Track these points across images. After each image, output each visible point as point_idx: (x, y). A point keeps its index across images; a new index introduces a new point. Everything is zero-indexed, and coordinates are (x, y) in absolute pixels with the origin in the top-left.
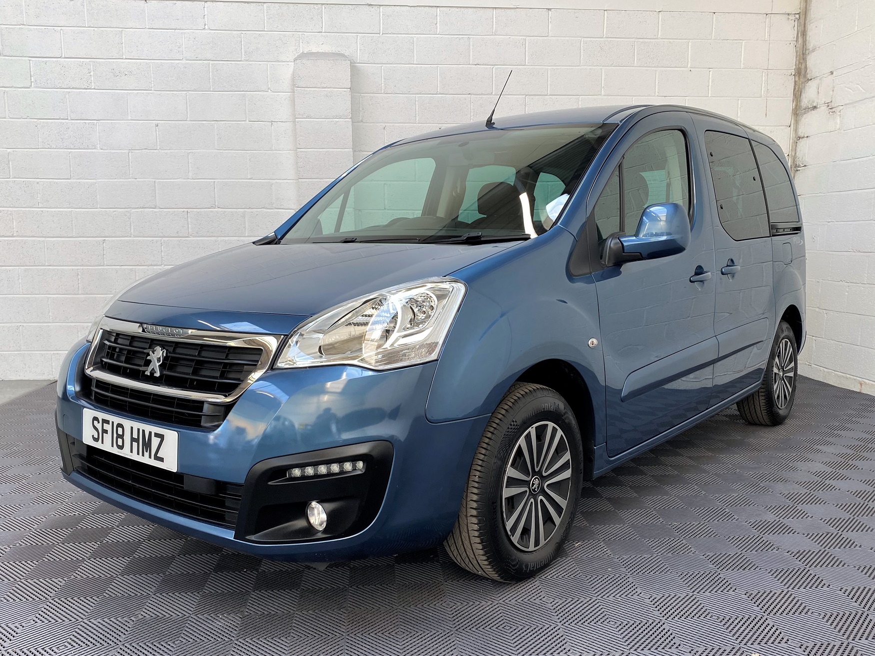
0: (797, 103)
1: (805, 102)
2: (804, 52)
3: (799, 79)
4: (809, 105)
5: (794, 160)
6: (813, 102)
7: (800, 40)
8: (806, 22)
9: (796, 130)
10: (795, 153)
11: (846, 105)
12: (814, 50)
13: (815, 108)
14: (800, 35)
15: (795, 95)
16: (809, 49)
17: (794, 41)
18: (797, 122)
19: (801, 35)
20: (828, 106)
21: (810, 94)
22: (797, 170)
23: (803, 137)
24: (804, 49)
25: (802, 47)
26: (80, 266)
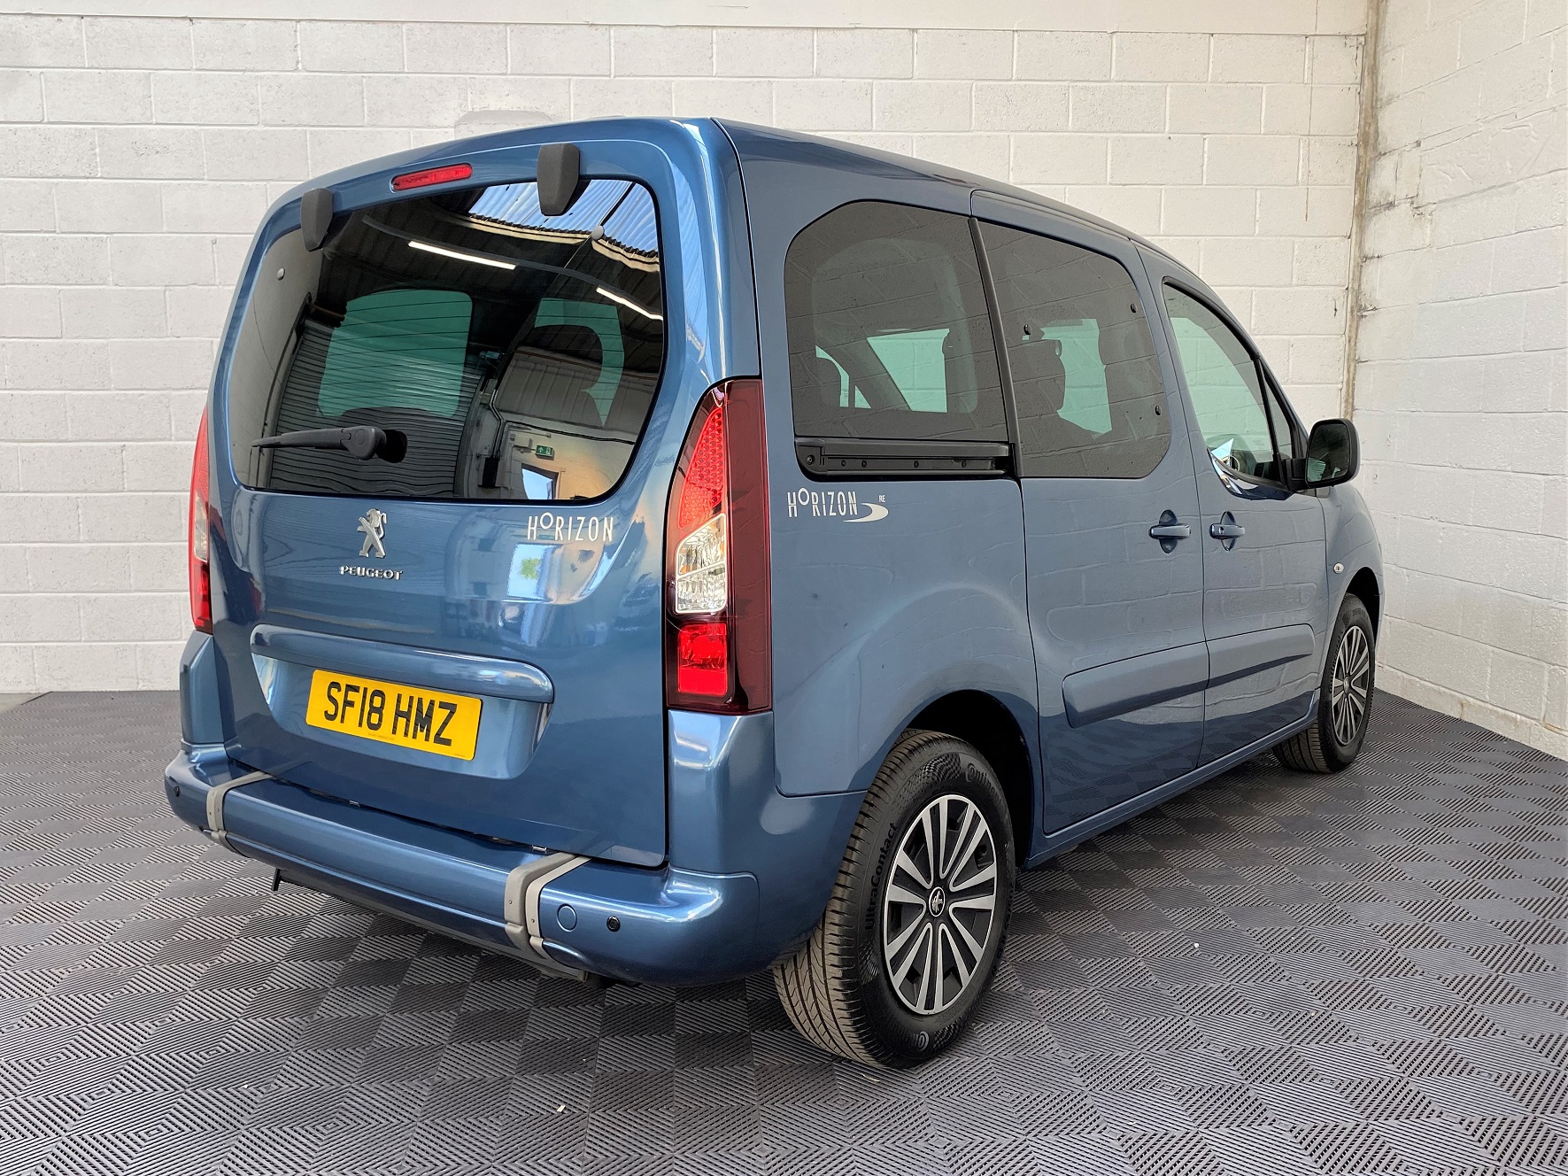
0: (1362, 195)
1: (1375, 195)
2: (1374, 103)
3: (1366, 153)
4: (1382, 200)
5: (1357, 298)
6: (1389, 195)
7: (1366, 81)
8: (1378, 50)
9: (1361, 243)
10: (1360, 286)
11: (1440, 202)
12: (1389, 102)
13: (1391, 205)
14: (1366, 73)
15: (1358, 180)
16: (1382, 100)
17: (1357, 84)
18: (1362, 229)
19: (1369, 74)
20: (1412, 203)
21: (1384, 180)
22: (1362, 316)
23: (1372, 258)
24: (1374, 99)
25: (1370, 94)
26: (81, 492)
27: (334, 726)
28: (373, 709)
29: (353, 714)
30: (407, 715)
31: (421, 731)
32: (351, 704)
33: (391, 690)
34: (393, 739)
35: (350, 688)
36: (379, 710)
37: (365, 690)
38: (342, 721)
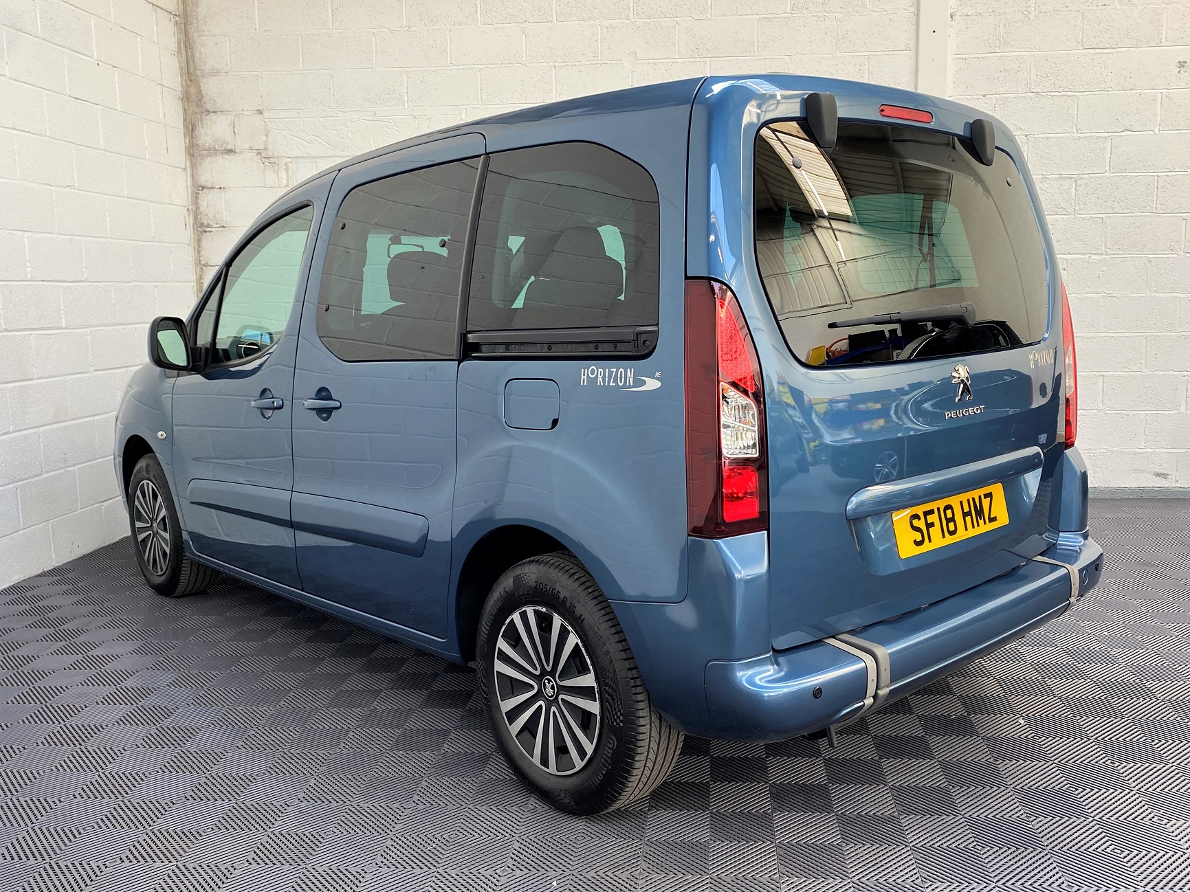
27: (927, 547)
28: (949, 520)
29: (935, 531)
30: (969, 513)
31: (981, 519)
32: (932, 525)
33: (954, 501)
34: (967, 535)
35: (926, 513)
36: (952, 520)
37: (938, 509)
38: (930, 541)
